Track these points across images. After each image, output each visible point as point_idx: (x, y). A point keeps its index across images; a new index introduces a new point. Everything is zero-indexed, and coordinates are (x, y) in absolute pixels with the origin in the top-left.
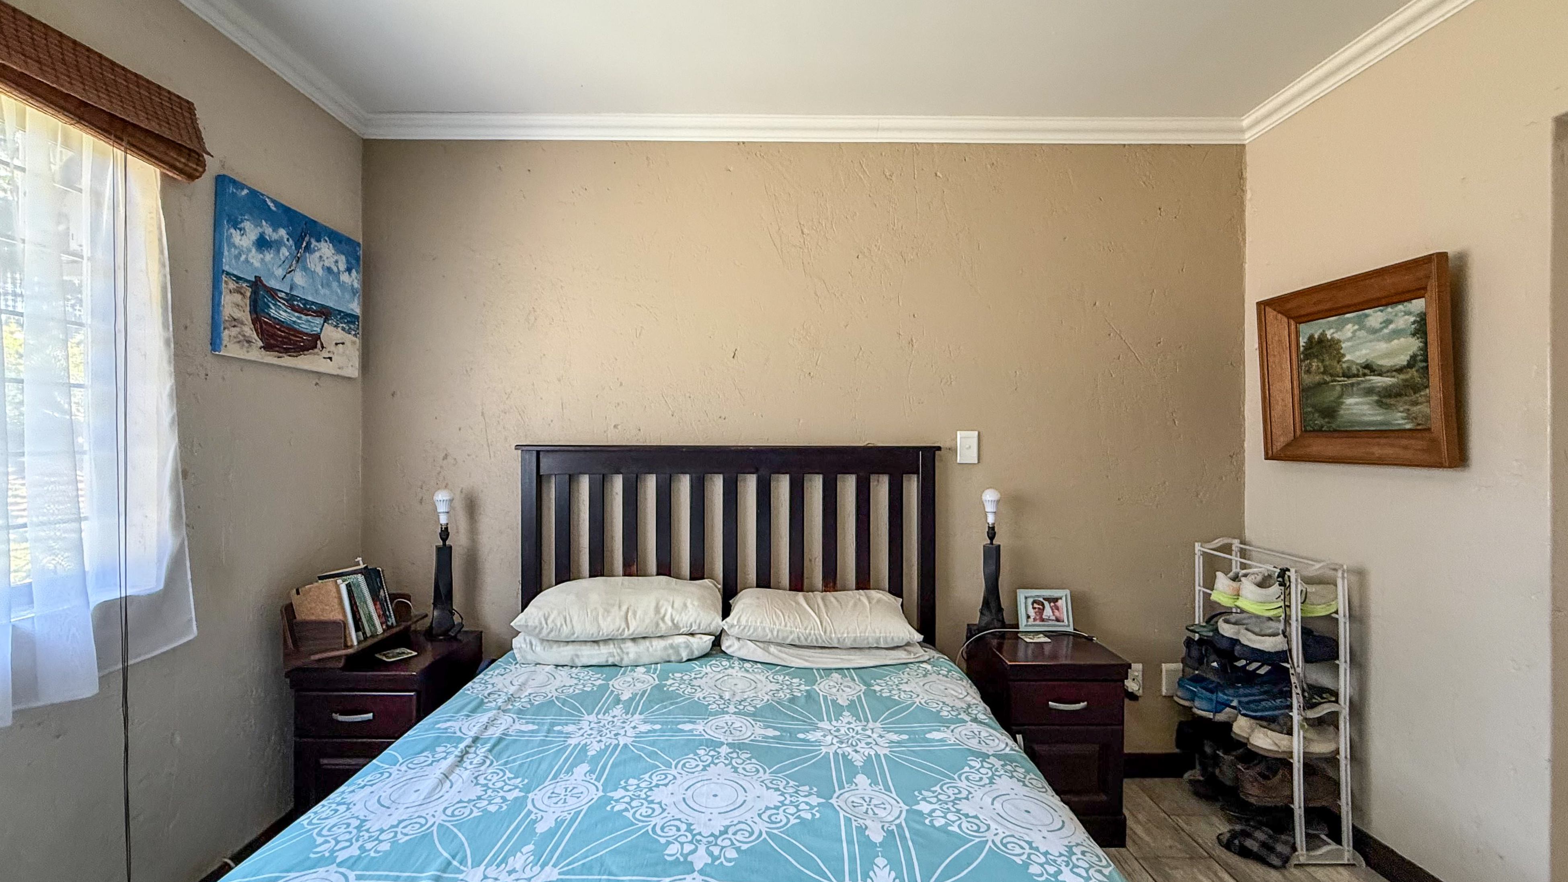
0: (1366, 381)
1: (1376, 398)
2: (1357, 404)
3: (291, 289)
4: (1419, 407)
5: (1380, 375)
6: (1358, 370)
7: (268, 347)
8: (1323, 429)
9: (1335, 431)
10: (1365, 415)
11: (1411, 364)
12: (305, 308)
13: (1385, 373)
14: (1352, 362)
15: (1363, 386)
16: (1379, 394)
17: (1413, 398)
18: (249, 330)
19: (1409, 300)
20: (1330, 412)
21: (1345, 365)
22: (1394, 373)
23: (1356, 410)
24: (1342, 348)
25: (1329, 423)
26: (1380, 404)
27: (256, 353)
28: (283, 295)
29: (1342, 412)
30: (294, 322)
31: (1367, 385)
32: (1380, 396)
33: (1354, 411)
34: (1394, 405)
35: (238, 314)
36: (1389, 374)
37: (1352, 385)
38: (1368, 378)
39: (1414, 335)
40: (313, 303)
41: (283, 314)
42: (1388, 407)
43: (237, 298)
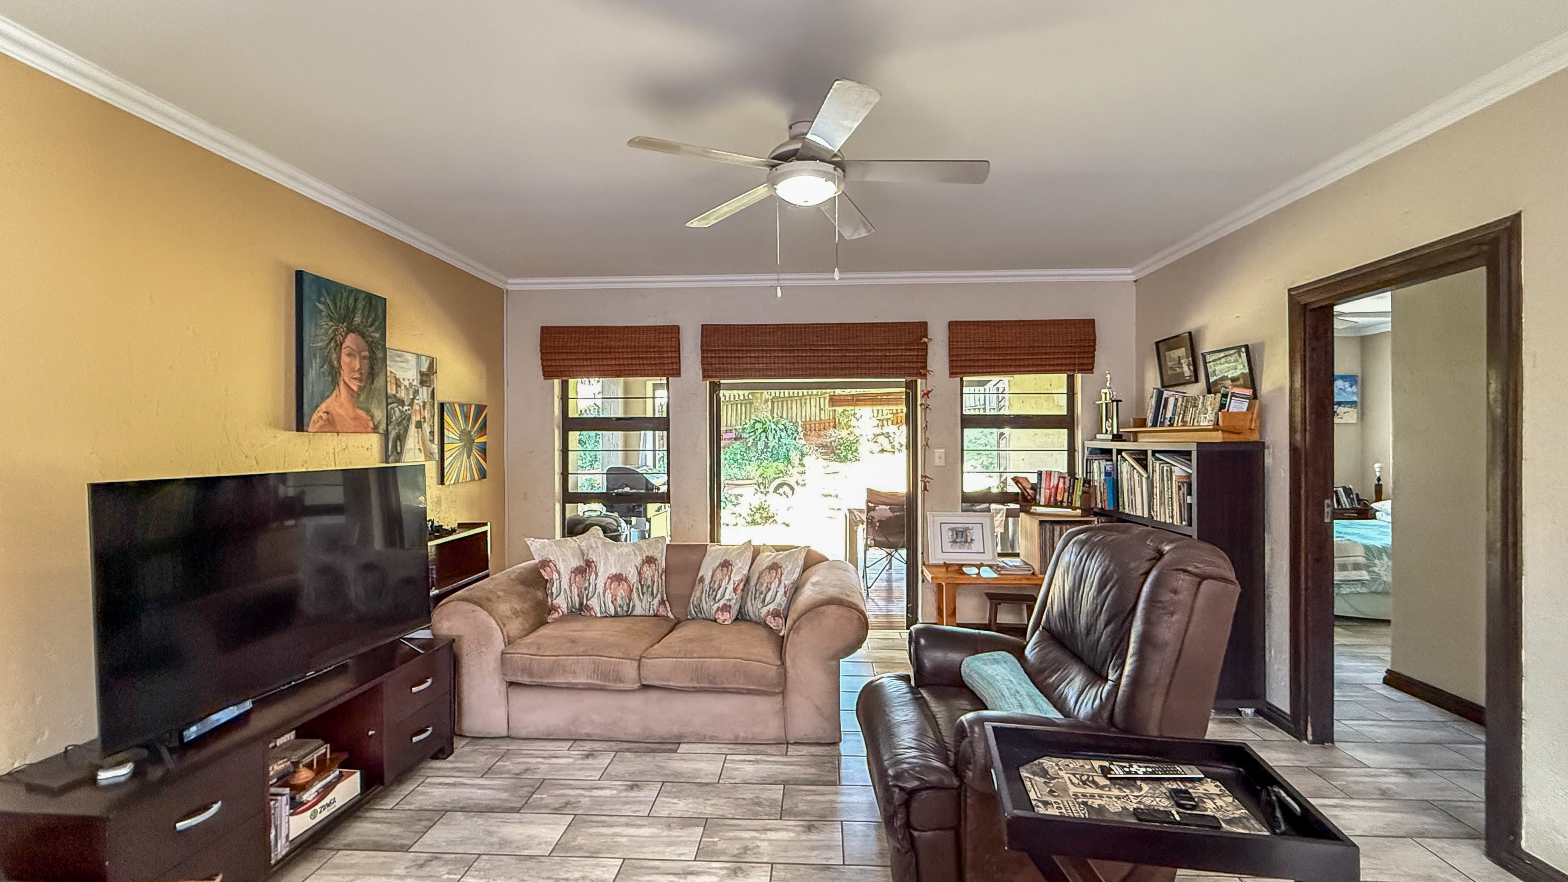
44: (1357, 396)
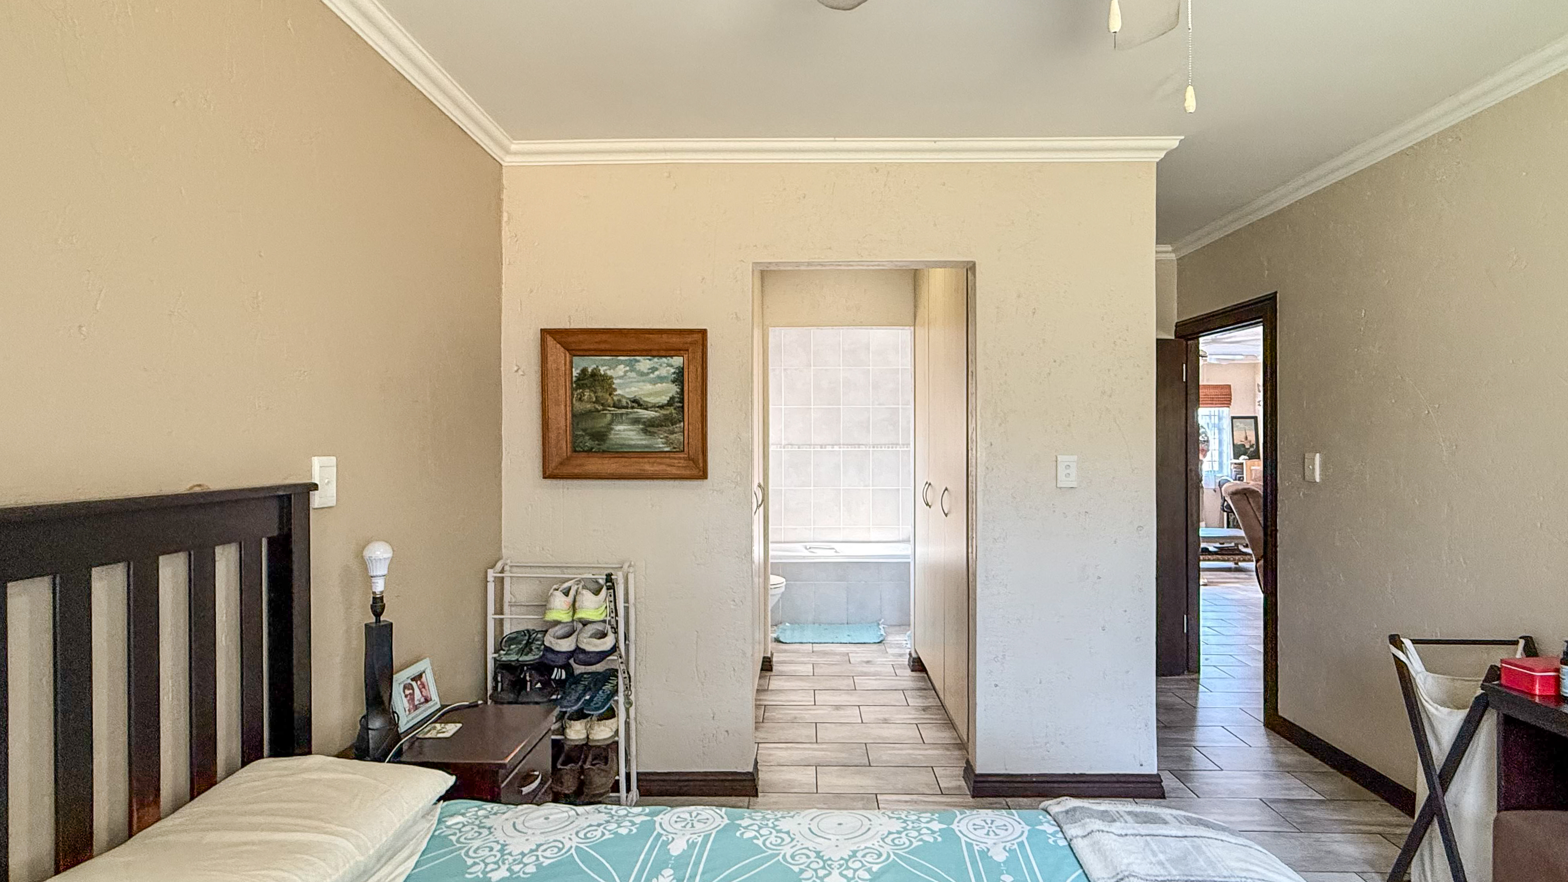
0: (635, 412)
1: (641, 426)
2: (624, 430)
4: (675, 435)
5: (646, 409)
6: (627, 403)
8: (594, 450)
9: (604, 451)
10: (632, 440)
11: (671, 403)
13: (651, 408)
14: (623, 396)
15: (631, 416)
16: (644, 423)
17: (671, 428)
19: (672, 356)
20: (600, 436)
21: (615, 398)
22: (657, 409)
23: (624, 435)
24: (614, 384)
25: (599, 445)
26: (645, 431)
29: (612, 436)
31: (635, 416)
32: (645, 425)
33: (623, 436)
34: (655, 433)
36: (653, 409)
37: (622, 414)
38: (636, 410)
39: (673, 382)
42: (652, 434)
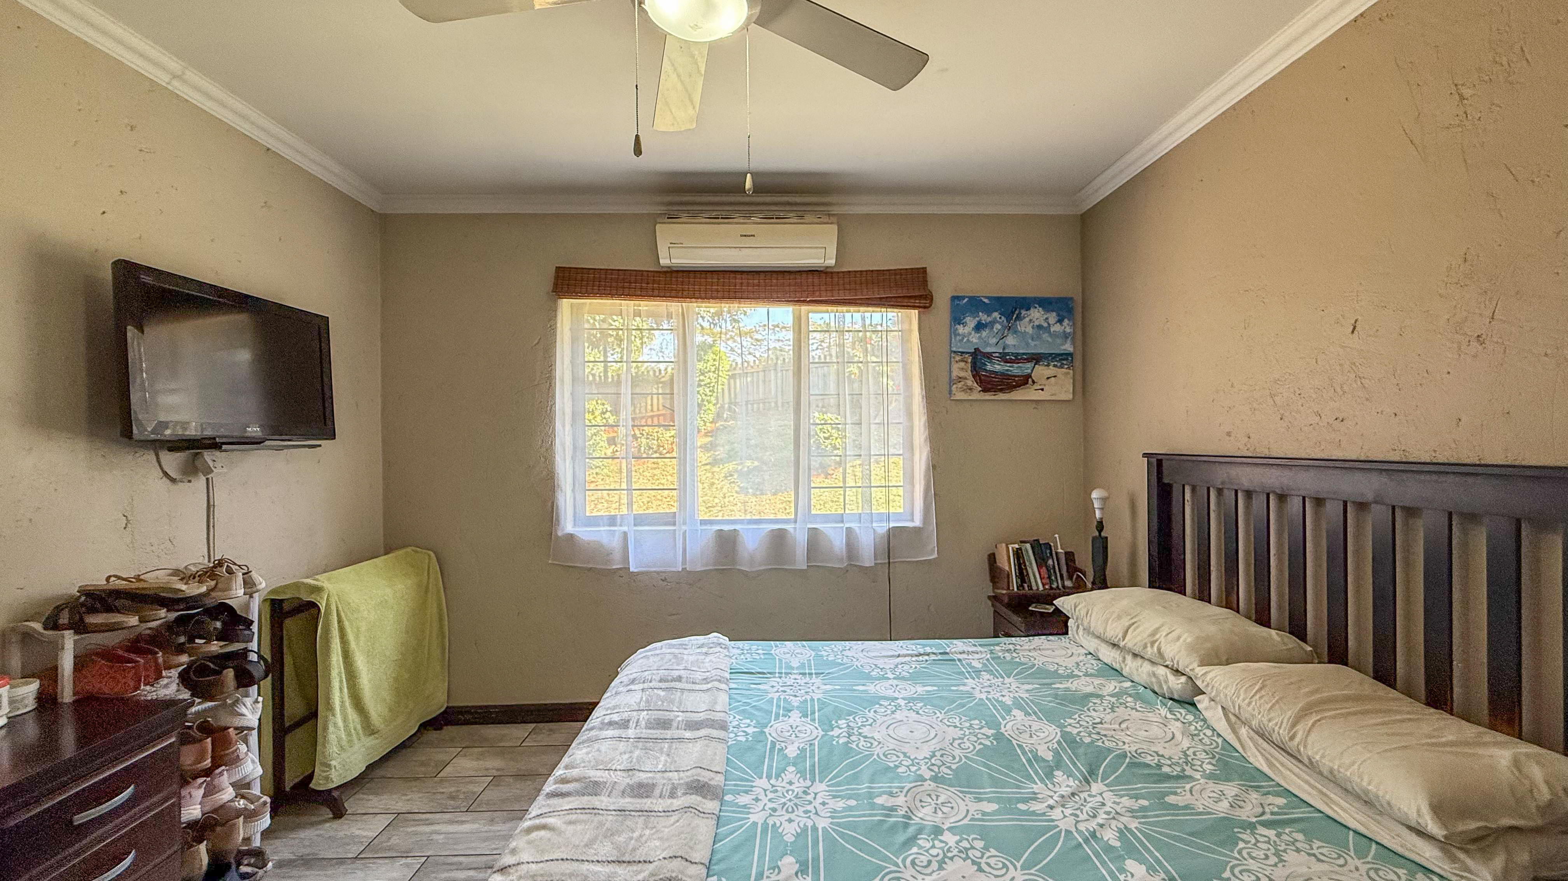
3: (1004, 349)
7: (985, 390)
12: (1017, 359)
18: (970, 382)
27: (977, 395)
28: (997, 355)
30: (1007, 370)
35: (962, 374)
40: (1024, 354)
41: (998, 367)
43: (962, 364)
44: (1073, 343)
